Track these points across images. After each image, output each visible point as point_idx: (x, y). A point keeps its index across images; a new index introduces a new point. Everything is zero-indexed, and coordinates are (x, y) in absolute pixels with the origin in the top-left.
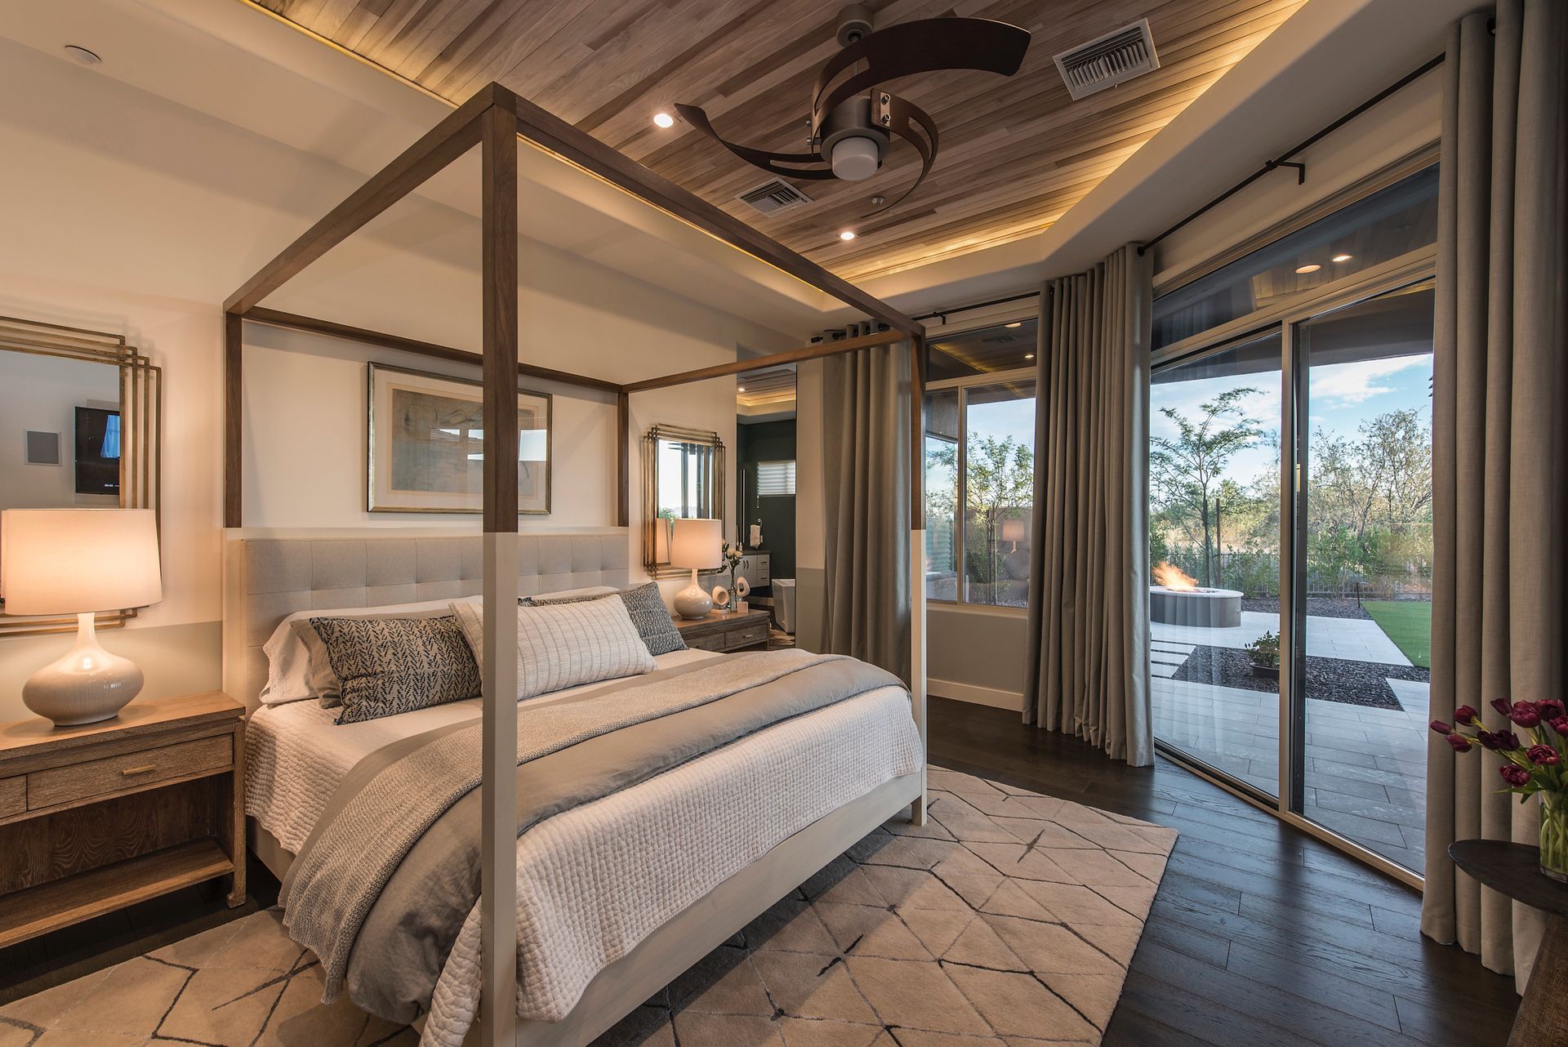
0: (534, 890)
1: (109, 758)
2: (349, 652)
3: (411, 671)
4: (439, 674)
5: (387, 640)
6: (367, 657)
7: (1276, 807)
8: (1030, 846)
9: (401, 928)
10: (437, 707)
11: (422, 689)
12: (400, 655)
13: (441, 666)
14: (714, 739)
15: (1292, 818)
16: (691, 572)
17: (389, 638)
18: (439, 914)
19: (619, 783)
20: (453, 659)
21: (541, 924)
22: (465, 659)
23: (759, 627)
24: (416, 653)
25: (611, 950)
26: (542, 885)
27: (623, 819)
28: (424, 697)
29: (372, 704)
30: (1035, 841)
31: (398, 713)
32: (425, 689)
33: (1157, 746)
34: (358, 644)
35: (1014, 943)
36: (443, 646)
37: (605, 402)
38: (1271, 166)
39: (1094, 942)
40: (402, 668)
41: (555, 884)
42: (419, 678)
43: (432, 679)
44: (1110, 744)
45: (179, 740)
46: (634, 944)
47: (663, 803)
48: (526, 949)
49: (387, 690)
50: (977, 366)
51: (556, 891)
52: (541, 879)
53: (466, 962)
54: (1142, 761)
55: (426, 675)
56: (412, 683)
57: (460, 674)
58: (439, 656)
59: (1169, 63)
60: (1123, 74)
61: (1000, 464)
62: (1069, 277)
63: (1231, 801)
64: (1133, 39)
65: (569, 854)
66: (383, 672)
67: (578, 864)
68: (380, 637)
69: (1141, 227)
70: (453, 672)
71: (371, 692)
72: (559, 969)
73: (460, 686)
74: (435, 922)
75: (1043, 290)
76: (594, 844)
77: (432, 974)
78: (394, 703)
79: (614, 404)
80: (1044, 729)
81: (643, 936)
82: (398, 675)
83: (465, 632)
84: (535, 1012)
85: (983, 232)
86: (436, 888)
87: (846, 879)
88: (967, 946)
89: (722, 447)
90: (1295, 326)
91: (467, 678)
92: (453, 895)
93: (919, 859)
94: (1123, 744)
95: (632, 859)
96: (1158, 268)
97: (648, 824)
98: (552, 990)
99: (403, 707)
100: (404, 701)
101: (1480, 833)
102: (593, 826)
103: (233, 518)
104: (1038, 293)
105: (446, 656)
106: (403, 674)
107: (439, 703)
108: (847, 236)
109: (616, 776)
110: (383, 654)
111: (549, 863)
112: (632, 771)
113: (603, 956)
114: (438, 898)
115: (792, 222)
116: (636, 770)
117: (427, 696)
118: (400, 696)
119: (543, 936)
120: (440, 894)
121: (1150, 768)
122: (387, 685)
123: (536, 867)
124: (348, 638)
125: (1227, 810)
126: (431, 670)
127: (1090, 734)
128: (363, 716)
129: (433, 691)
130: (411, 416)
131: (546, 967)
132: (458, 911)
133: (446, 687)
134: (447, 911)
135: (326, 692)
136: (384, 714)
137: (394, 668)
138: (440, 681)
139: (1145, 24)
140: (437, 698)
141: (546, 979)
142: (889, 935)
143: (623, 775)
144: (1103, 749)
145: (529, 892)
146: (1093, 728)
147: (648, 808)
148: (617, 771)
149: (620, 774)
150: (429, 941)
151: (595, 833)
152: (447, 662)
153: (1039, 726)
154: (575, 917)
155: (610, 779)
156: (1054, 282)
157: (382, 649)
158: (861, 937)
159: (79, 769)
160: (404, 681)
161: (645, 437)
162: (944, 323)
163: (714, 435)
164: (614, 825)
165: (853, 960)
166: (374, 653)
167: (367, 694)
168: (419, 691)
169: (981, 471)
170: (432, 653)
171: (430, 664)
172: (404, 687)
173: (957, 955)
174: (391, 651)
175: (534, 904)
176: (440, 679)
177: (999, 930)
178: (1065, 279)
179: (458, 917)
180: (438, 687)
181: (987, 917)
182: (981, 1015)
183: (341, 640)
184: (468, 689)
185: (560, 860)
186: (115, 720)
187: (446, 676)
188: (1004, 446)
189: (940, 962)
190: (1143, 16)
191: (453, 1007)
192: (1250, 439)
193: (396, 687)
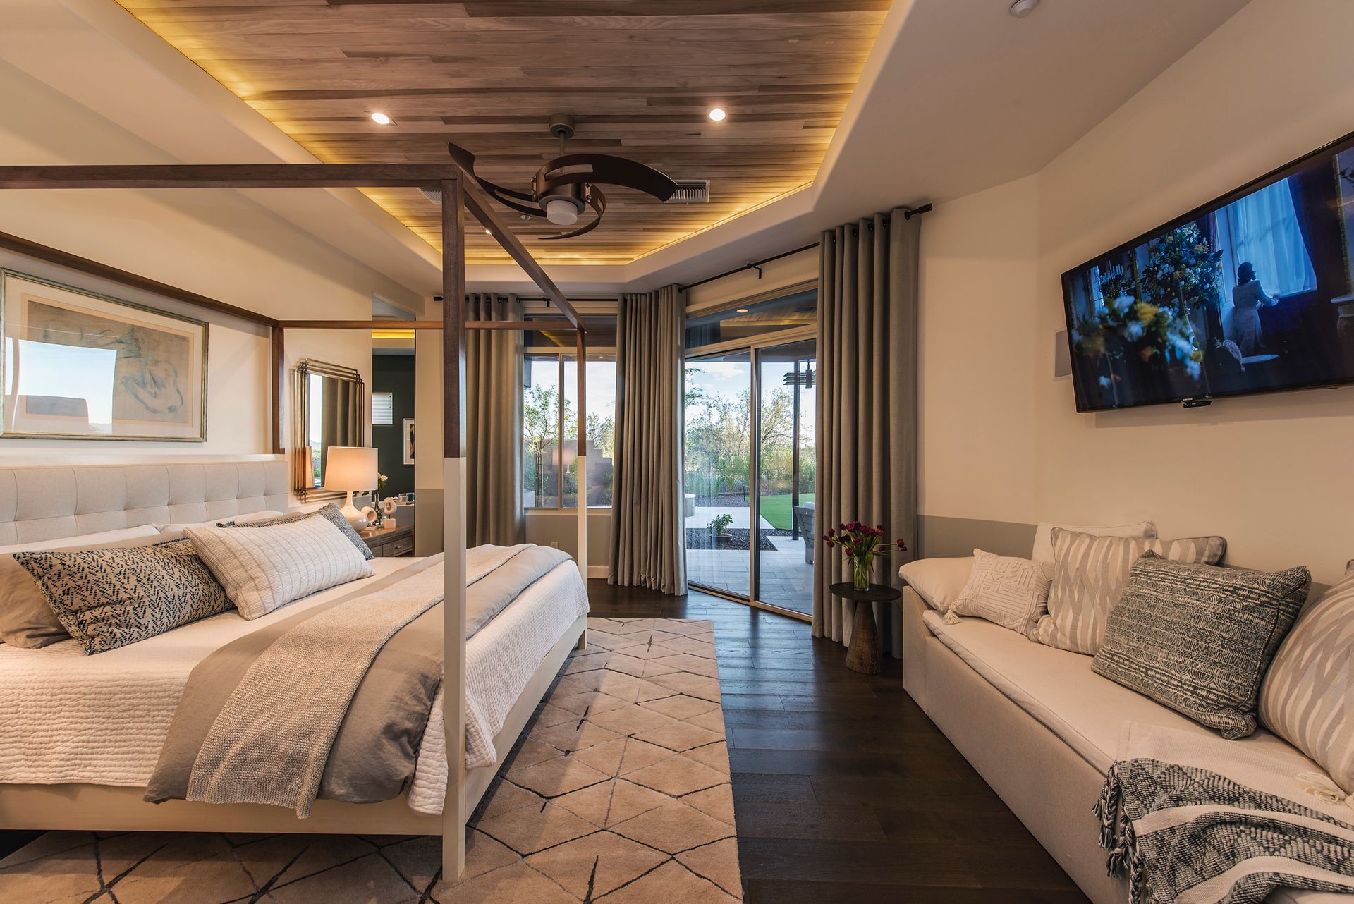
2: (80, 583)
3: (161, 595)
4: (188, 595)
5: (123, 569)
6: (106, 586)
7: (748, 601)
8: (650, 643)
9: (383, 736)
10: (188, 627)
11: (174, 610)
12: (144, 581)
13: (188, 587)
14: (510, 596)
15: (755, 604)
16: (346, 494)
17: (125, 567)
18: (409, 720)
19: (479, 626)
20: (197, 581)
21: (474, 710)
22: (207, 580)
23: (407, 539)
24: (161, 577)
25: (494, 728)
27: (491, 646)
28: (176, 618)
29: (127, 631)
30: (651, 641)
31: (152, 636)
32: (177, 610)
33: (689, 584)
34: (90, 575)
35: (667, 685)
36: (183, 569)
37: (258, 334)
38: (749, 266)
39: (701, 674)
40: (152, 592)
42: (171, 600)
43: (183, 600)
44: (665, 585)
48: (470, 726)
49: (140, 615)
50: (553, 338)
53: (441, 740)
54: (682, 593)
55: (177, 597)
56: (164, 606)
57: (207, 593)
58: (183, 579)
59: (713, 202)
60: (692, 199)
61: (546, 405)
62: (636, 294)
63: (728, 603)
64: (701, 186)
65: (474, 669)
66: (131, 599)
67: (478, 675)
68: (114, 565)
69: (683, 278)
70: (200, 592)
71: (122, 619)
73: (207, 605)
74: (408, 725)
75: (620, 299)
76: (482, 662)
77: (410, 759)
78: (150, 627)
79: (269, 337)
80: (623, 585)
81: (504, 719)
82: (148, 599)
83: (201, 555)
84: (482, 761)
85: (587, 253)
86: (402, 705)
87: (559, 685)
88: (646, 693)
89: (362, 383)
90: (756, 350)
91: (213, 596)
92: (416, 705)
93: (596, 665)
94: (672, 583)
95: (496, 671)
96: (688, 304)
97: (500, 649)
98: (488, 747)
99: (157, 630)
100: (158, 623)
101: (841, 579)
102: (480, 651)
104: (617, 300)
105: (190, 578)
106: (154, 598)
107: (189, 623)
109: (475, 622)
110: (125, 581)
113: (491, 732)
114: (406, 710)
117: (179, 617)
118: (154, 618)
119: (478, 717)
120: (406, 707)
121: (686, 595)
122: (139, 610)
124: (75, 569)
125: (728, 607)
126: (181, 592)
127: (652, 583)
128: (119, 643)
129: (184, 612)
130: (52, 332)
131: (483, 734)
132: (423, 714)
133: (195, 607)
134: (414, 716)
135: (29, 632)
136: (140, 638)
137: (142, 593)
138: (190, 602)
139: (708, 183)
140: (186, 618)
141: (485, 741)
142: (600, 702)
144: (660, 590)
146: (653, 579)
147: (499, 638)
150: (404, 740)
151: (482, 656)
152: (193, 583)
153: (619, 584)
154: (480, 708)
156: (627, 295)
157: (122, 577)
158: (588, 709)
160: (156, 604)
161: (297, 370)
162: (548, 306)
163: (355, 372)
164: (488, 650)
165: (591, 717)
166: (114, 581)
167: (117, 621)
168: (172, 613)
169: (532, 411)
170: (175, 576)
171: (177, 587)
172: (157, 610)
173: (642, 698)
174: (133, 578)
176: (189, 600)
177: (656, 683)
178: (634, 295)
179: (424, 719)
180: (188, 607)
181: (647, 679)
182: (669, 716)
183: (64, 572)
184: (213, 606)
185: (471, 673)
187: (195, 596)
188: (547, 392)
189: (636, 703)
190: (709, 179)
191: (440, 769)
192: (696, 400)
193: (149, 611)
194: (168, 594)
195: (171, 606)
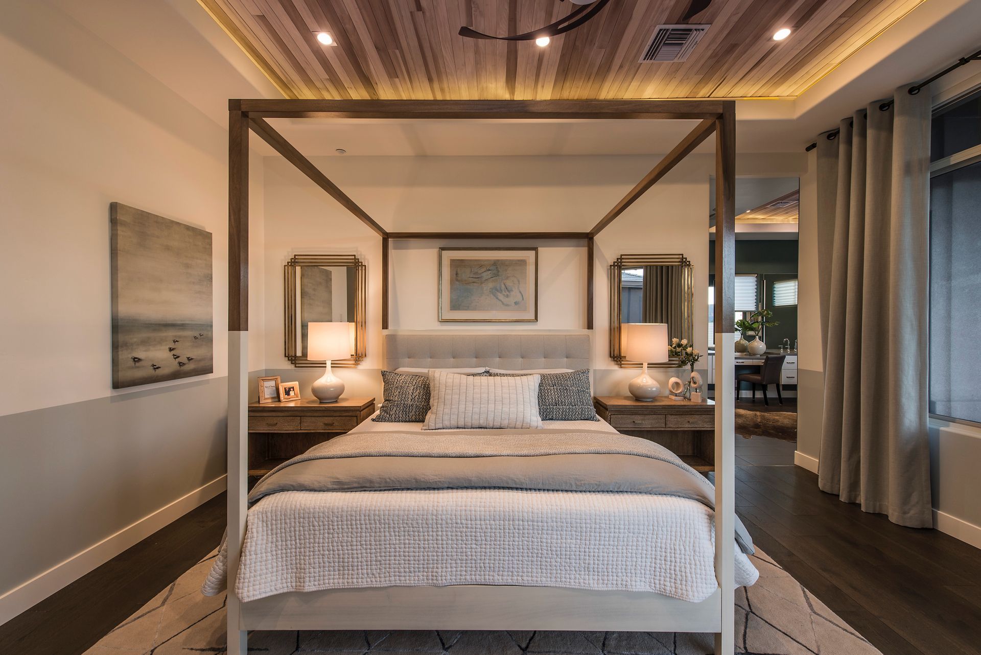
0: (256, 525)
1: (321, 416)
3: (403, 402)
4: (414, 406)
5: (400, 385)
11: (406, 412)
12: (401, 393)
14: (417, 482)
16: (642, 364)
19: (335, 487)
21: (251, 545)
24: (408, 393)
25: (298, 584)
26: (263, 525)
27: (319, 509)
29: (385, 415)
31: (395, 421)
34: (390, 385)
36: (421, 391)
37: (578, 246)
40: (399, 399)
41: (270, 527)
42: (405, 406)
43: (411, 408)
45: (341, 415)
46: (313, 589)
47: (350, 509)
49: (391, 409)
51: (269, 532)
52: (263, 521)
55: (408, 405)
56: (402, 408)
57: (425, 408)
58: (417, 397)
65: (281, 515)
67: (286, 523)
68: (398, 383)
70: (421, 406)
72: (252, 574)
76: (297, 516)
78: (393, 416)
79: (584, 246)
81: (322, 588)
95: (321, 536)
97: (336, 519)
98: (243, 583)
99: (397, 419)
100: (397, 416)
102: (300, 505)
103: (385, 326)
105: (420, 397)
107: (413, 421)
108: (782, 34)
109: (335, 482)
111: (269, 514)
112: (346, 482)
113: (294, 584)
115: (710, 53)
116: (349, 482)
117: (408, 416)
118: (396, 413)
119: (250, 552)
122: (391, 406)
123: (262, 514)
126: (412, 403)
129: (411, 414)
130: (459, 272)
131: (245, 569)
133: (417, 413)
136: (389, 421)
138: (414, 410)
140: (412, 418)
143: (340, 483)
145: (253, 525)
147: (338, 508)
148: (338, 479)
149: (338, 482)
151: (299, 510)
152: (420, 400)
154: (279, 552)
155: (330, 482)
157: (396, 389)
159: (313, 418)
161: (611, 266)
163: (680, 257)
164: (312, 510)
167: (385, 409)
168: (404, 413)
170: (415, 394)
171: (411, 400)
175: (252, 533)
176: (414, 409)
180: (413, 413)
185: (276, 516)
186: (336, 402)
193: (395, 409)
194: (406, 402)
195: (405, 409)
